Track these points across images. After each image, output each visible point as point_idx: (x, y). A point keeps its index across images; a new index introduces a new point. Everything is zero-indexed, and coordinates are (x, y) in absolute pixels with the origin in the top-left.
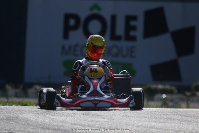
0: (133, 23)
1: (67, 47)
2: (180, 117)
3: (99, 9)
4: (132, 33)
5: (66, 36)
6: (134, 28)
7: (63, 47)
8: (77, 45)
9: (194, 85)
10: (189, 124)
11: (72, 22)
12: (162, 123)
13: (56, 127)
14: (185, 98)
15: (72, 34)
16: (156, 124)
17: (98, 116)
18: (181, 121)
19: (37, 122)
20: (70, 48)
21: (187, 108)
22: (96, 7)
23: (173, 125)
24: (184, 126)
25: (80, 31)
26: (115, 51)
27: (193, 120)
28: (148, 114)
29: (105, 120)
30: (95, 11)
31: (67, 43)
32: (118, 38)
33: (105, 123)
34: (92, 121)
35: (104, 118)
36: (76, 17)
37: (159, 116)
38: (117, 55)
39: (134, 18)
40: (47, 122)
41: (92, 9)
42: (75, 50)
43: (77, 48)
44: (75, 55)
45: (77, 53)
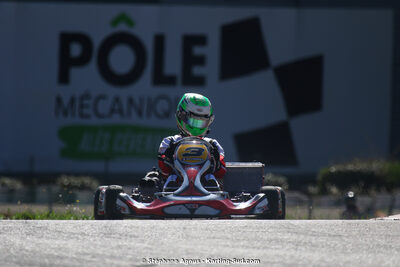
0: (198, 51)
1: (66, 101)
2: (295, 237)
3: (130, 23)
4: (197, 71)
5: (64, 78)
6: (201, 61)
7: (59, 100)
8: (86, 96)
9: (322, 172)
10: (314, 251)
11: (76, 50)
12: (259, 248)
13: (47, 261)
14: (304, 198)
15: (75, 73)
16: (246, 251)
17: (131, 236)
18: (297, 244)
19: (8, 251)
20: (72, 101)
21: (309, 219)
22: (122, 18)
23: (281, 253)
24: (304, 254)
25: (92, 67)
26: (162, 106)
27: (322, 243)
28: (231, 232)
29: (146, 245)
30: (122, 27)
32: (170, 81)
33: (145, 251)
34: (119, 247)
35: (143, 241)
36: (84, 40)
37: (253, 236)
38: (167, 115)
39: (201, 40)
40: (27, 251)
41: (115, 23)
42: (82, 106)
43: (86, 102)
44: (82, 116)
45: (86, 111)
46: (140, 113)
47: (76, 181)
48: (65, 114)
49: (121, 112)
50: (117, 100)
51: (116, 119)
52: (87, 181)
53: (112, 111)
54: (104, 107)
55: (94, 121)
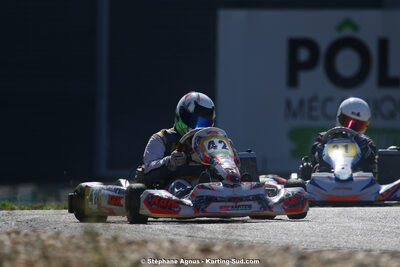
1: (295, 104)
3: (355, 28)
5: (293, 82)
7: (288, 104)
8: (314, 99)
11: (304, 55)
15: (304, 77)
20: (301, 103)
22: (348, 23)
25: (320, 71)
26: (387, 107)
30: (348, 32)
31: (295, 95)
36: (311, 45)
38: (392, 116)
41: (340, 28)
42: (311, 109)
43: (314, 104)
44: (311, 118)
45: (314, 113)
48: (295, 115)
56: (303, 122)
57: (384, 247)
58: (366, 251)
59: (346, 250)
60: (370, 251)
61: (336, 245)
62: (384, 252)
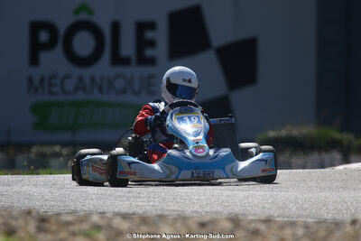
0: (149, 35)
1: (36, 81)
3: (90, 12)
4: (149, 52)
5: (34, 61)
6: (152, 43)
7: (30, 81)
8: (54, 76)
11: (44, 36)
15: (44, 56)
20: (42, 81)
22: (83, 8)
25: (59, 50)
26: (119, 83)
30: (83, 16)
31: (37, 73)
32: (125, 62)
36: (51, 28)
38: (124, 91)
39: (151, 26)
41: (77, 12)
42: (51, 85)
43: (54, 81)
44: (50, 93)
45: (54, 89)
46: (101, 90)
47: (48, 150)
48: (36, 91)
49: (84, 88)
50: (81, 79)
51: (80, 96)
52: (57, 149)
53: (77, 89)
54: (70, 85)
55: (61, 97)
56: (43, 97)
57: (116, 210)
58: (100, 213)
59: (83, 213)
60: (104, 213)
61: (73, 208)
62: (117, 214)
